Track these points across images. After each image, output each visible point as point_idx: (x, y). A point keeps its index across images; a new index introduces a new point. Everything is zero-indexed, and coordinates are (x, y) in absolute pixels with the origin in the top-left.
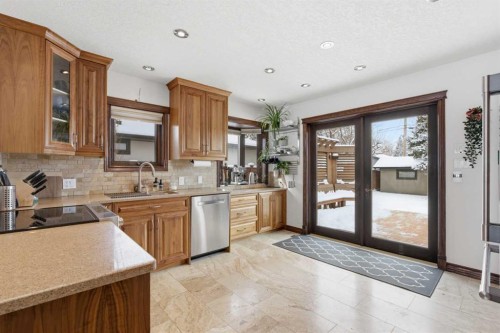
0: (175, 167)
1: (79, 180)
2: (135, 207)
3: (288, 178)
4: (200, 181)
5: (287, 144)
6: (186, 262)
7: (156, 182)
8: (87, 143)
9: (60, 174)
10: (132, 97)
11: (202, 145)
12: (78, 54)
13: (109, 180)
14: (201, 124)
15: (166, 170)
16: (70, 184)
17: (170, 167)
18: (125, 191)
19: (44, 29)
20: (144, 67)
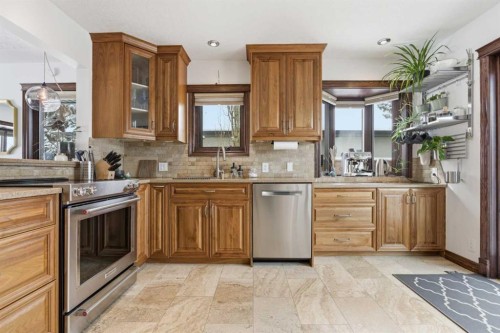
0: (258, 152)
1: (170, 164)
2: (190, 189)
3: (449, 166)
4: (290, 168)
5: (446, 104)
6: (247, 263)
7: (233, 167)
8: (164, 128)
9: (157, 159)
10: (212, 81)
11: (281, 122)
12: (155, 50)
13: (193, 164)
14: (281, 95)
15: (248, 155)
16: (163, 167)
17: (252, 151)
18: (206, 175)
19: (121, 34)
20: (210, 43)
